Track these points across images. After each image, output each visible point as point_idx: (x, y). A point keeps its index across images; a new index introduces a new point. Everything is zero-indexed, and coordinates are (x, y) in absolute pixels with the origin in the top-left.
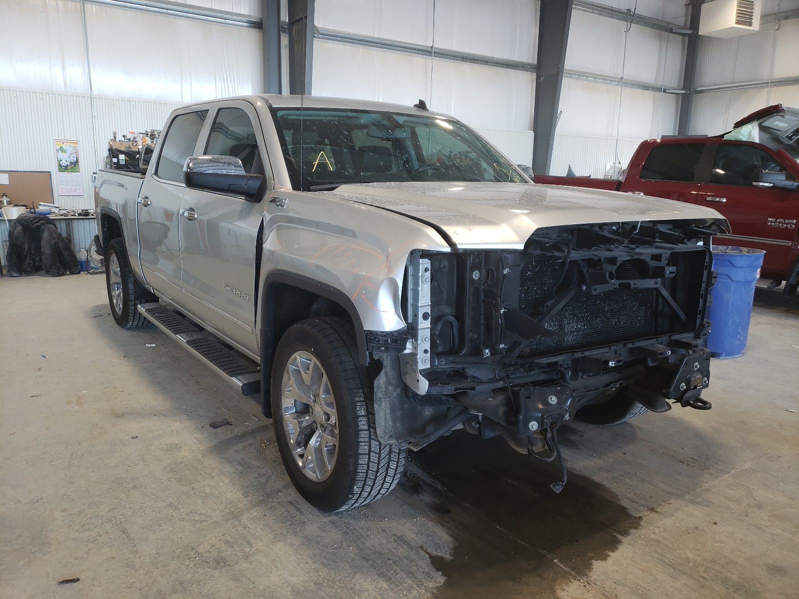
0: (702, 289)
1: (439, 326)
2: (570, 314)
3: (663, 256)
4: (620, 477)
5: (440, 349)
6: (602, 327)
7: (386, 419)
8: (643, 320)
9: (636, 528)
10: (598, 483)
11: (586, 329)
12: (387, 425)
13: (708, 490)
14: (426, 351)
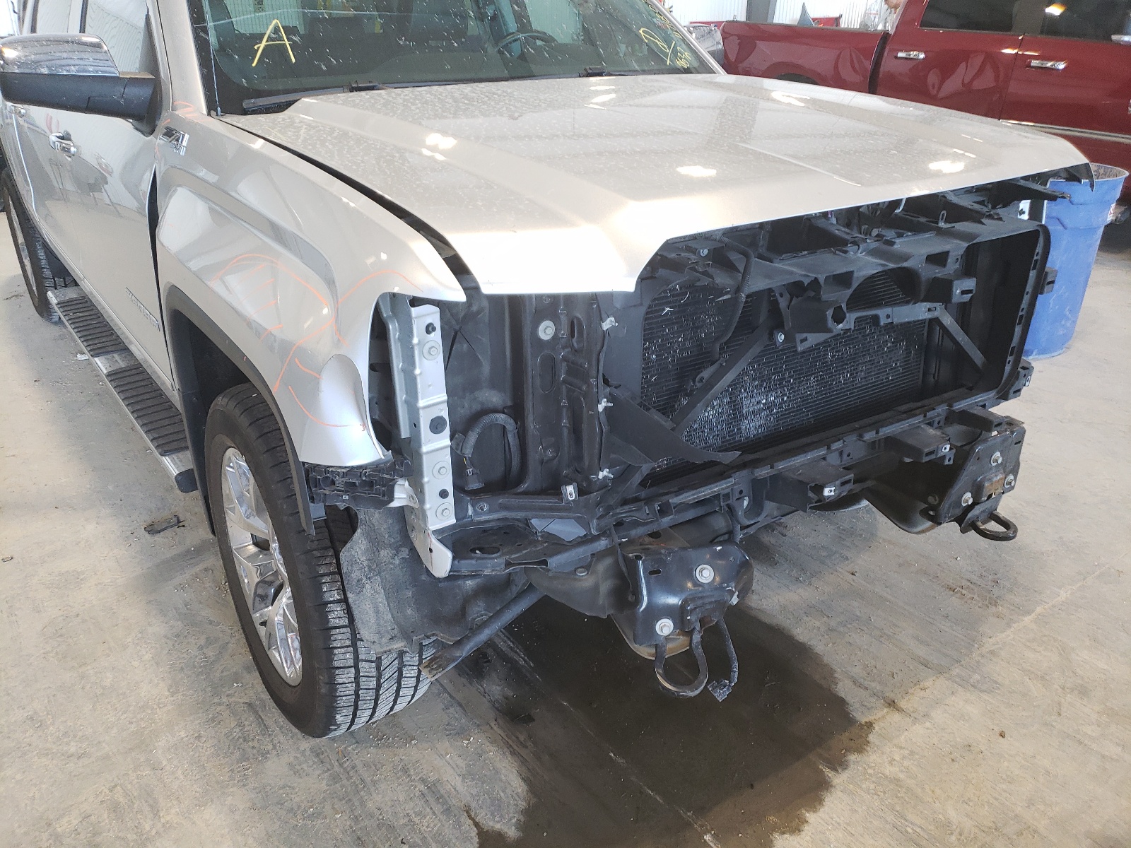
0: (1022, 306)
1: (473, 437)
2: (754, 379)
3: (950, 254)
4: (842, 629)
5: (475, 485)
6: (818, 392)
7: (377, 612)
8: (901, 366)
9: (860, 750)
10: (801, 643)
11: (786, 401)
12: (382, 622)
13: (992, 652)
14: (443, 494)
